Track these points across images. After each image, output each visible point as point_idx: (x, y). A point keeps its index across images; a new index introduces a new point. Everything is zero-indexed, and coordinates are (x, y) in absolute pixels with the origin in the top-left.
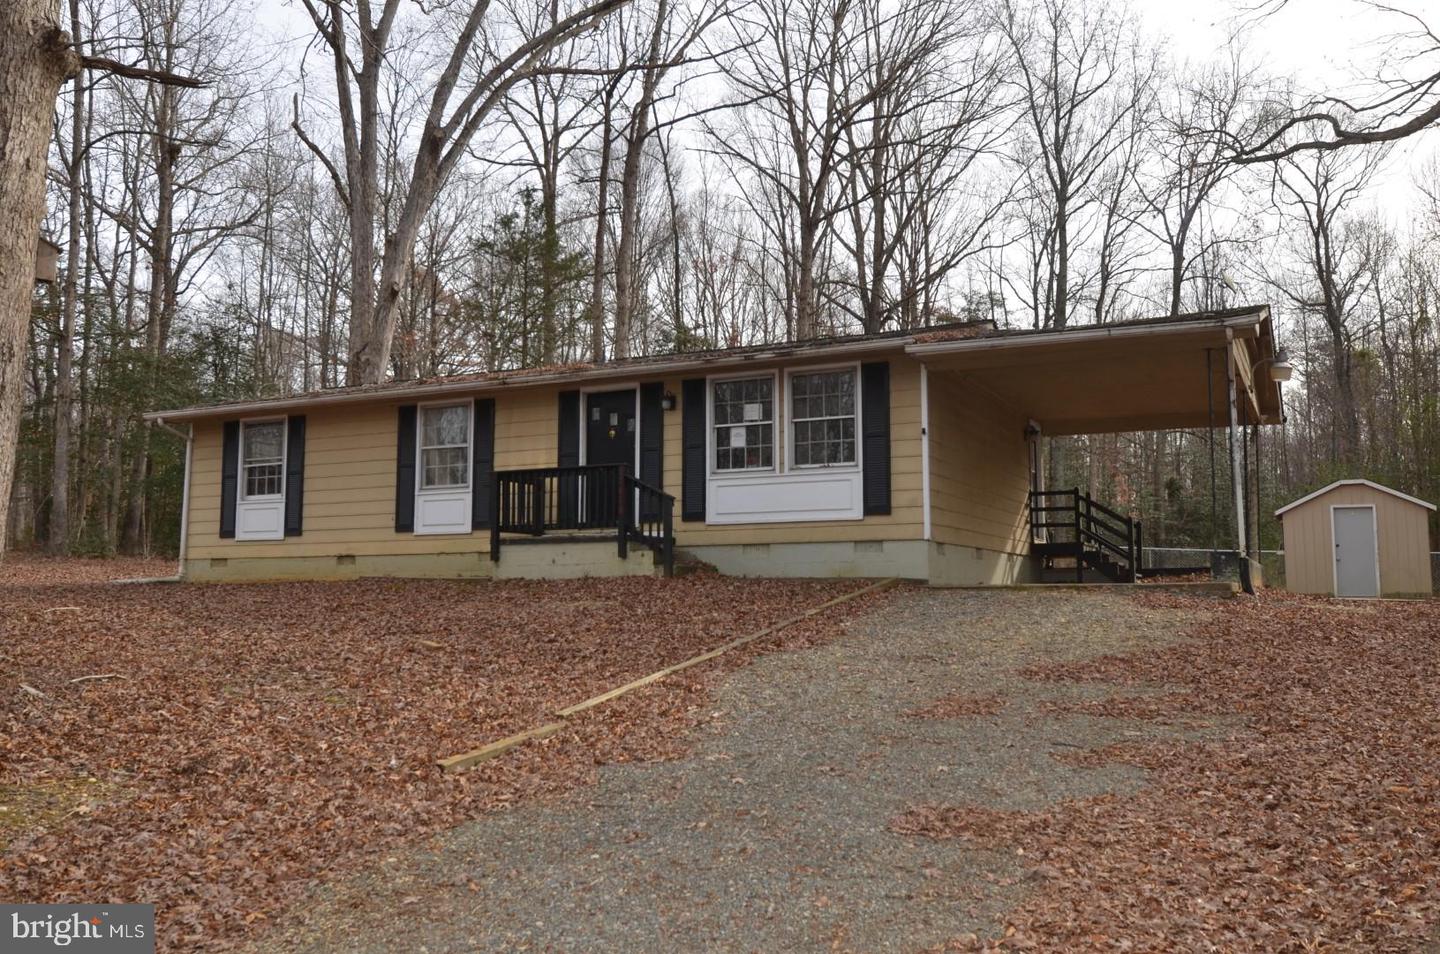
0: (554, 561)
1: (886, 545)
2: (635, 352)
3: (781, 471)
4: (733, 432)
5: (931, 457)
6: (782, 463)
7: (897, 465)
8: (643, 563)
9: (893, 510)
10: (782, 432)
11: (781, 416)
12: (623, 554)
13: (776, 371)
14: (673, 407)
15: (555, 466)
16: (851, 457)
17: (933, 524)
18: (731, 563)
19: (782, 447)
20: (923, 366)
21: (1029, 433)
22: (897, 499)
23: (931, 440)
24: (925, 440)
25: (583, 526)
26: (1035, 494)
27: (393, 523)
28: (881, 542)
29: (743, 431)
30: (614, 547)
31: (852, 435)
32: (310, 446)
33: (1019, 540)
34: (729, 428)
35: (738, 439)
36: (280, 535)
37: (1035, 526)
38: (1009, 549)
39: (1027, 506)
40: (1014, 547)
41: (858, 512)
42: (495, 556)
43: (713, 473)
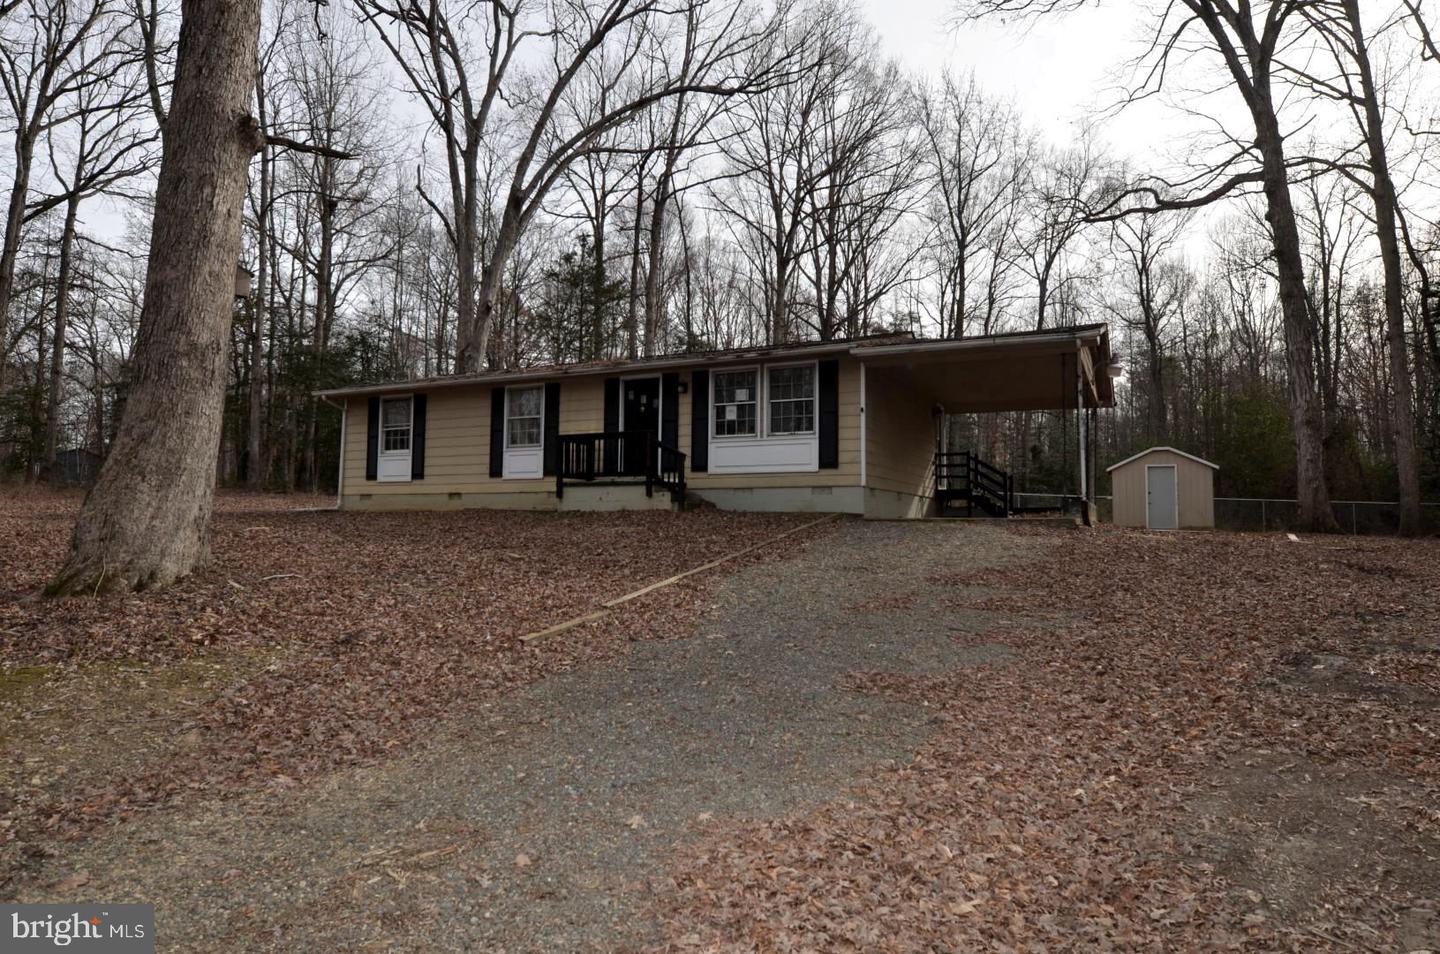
0: (600, 499)
1: (834, 490)
2: (659, 350)
3: (762, 436)
4: (728, 409)
5: (867, 428)
6: (762, 432)
7: (843, 434)
8: (663, 501)
9: (840, 465)
10: (762, 409)
11: (762, 398)
12: (649, 494)
13: (758, 366)
14: (685, 391)
15: (602, 431)
16: (810, 427)
17: (867, 475)
18: (725, 502)
19: (762, 420)
20: (862, 365)
21: (936, 412)
22: (843, 457)
23: (867, 417)
24: (863, 416)
25: (621, 475)
26: (939, 455)
27: (488, 471)
28: (830, 487)
29: (735, 408)
30: (642, 490)
31: (812, 412)
32: (429, 416)
33: (928, 487)
34: (724, 407)
35: (731, 414)
36: (409, 478)
37: (939, 478)
38: (920, 493)
39: (934, 463)
40: (924, 492)
41: (814, 466)
42: (559, 494)
43: (713, 438)
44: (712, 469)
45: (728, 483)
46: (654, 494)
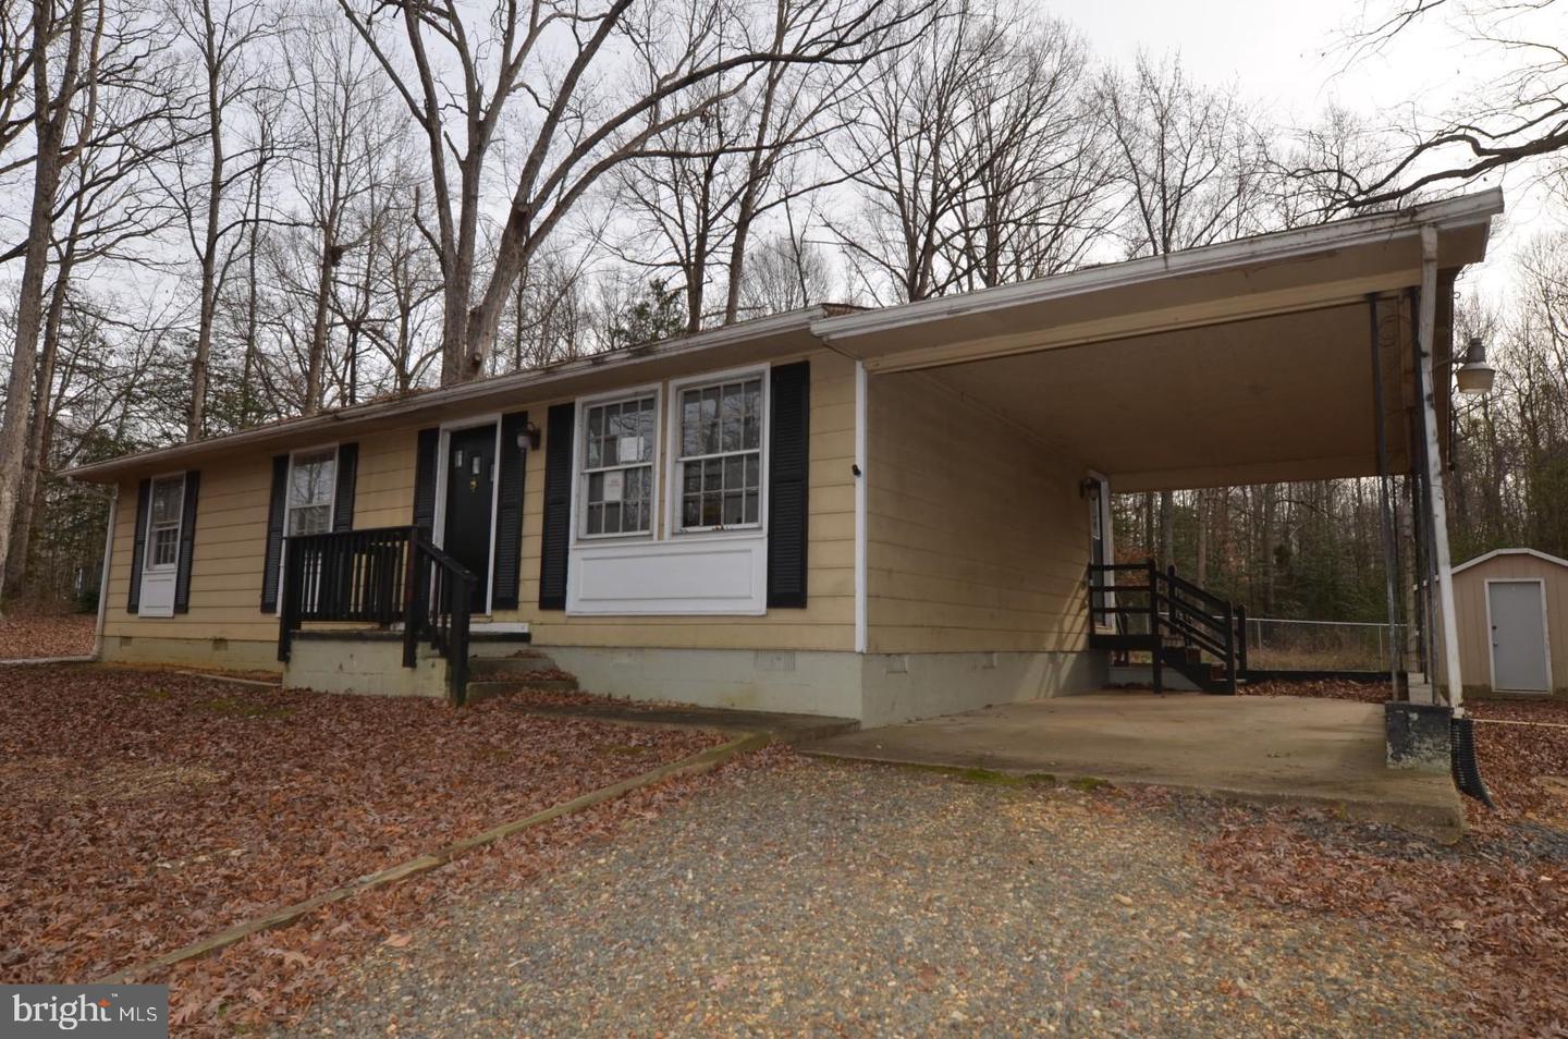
0: (341, 667)
1: (800, 659)
2: (497, 366)
3: (660, 537)
4: (608, 479)
5: (870, 513)
6: (661, 525)
7: (818, 527)
8: (432, 678)
9: (810, 602)
10: (663, 477)
11: (663, 454)
12: (410, 661)
13: (658, 386)
14: (535, 445)
16: (753, 516)
17: (870, 625)
18: (599, 677)
19: (662, 501)
20: (859, 364)
21: (1090, 488)
22: (817, 582)
23: (869, 486)
24: (860, 483)
26: (1097, 569)
27: (259, 601)
28: (793, 651)
29: (620, 477)
30: (396, 651)
31: (756, 482)
32: (202, 507)
33: (1073, 628)
34: (602, 473)
35: (613, 492)
36: (170, 612)
37: (1097, 612)
38: (1050, 645)
39: (1083, 584)
40: (1060, 642)
41: (758, 602)
42: (284, 654)
43: (579, 540)
44: (572, 605)
45: (596, 636)
46: (419, 662)
